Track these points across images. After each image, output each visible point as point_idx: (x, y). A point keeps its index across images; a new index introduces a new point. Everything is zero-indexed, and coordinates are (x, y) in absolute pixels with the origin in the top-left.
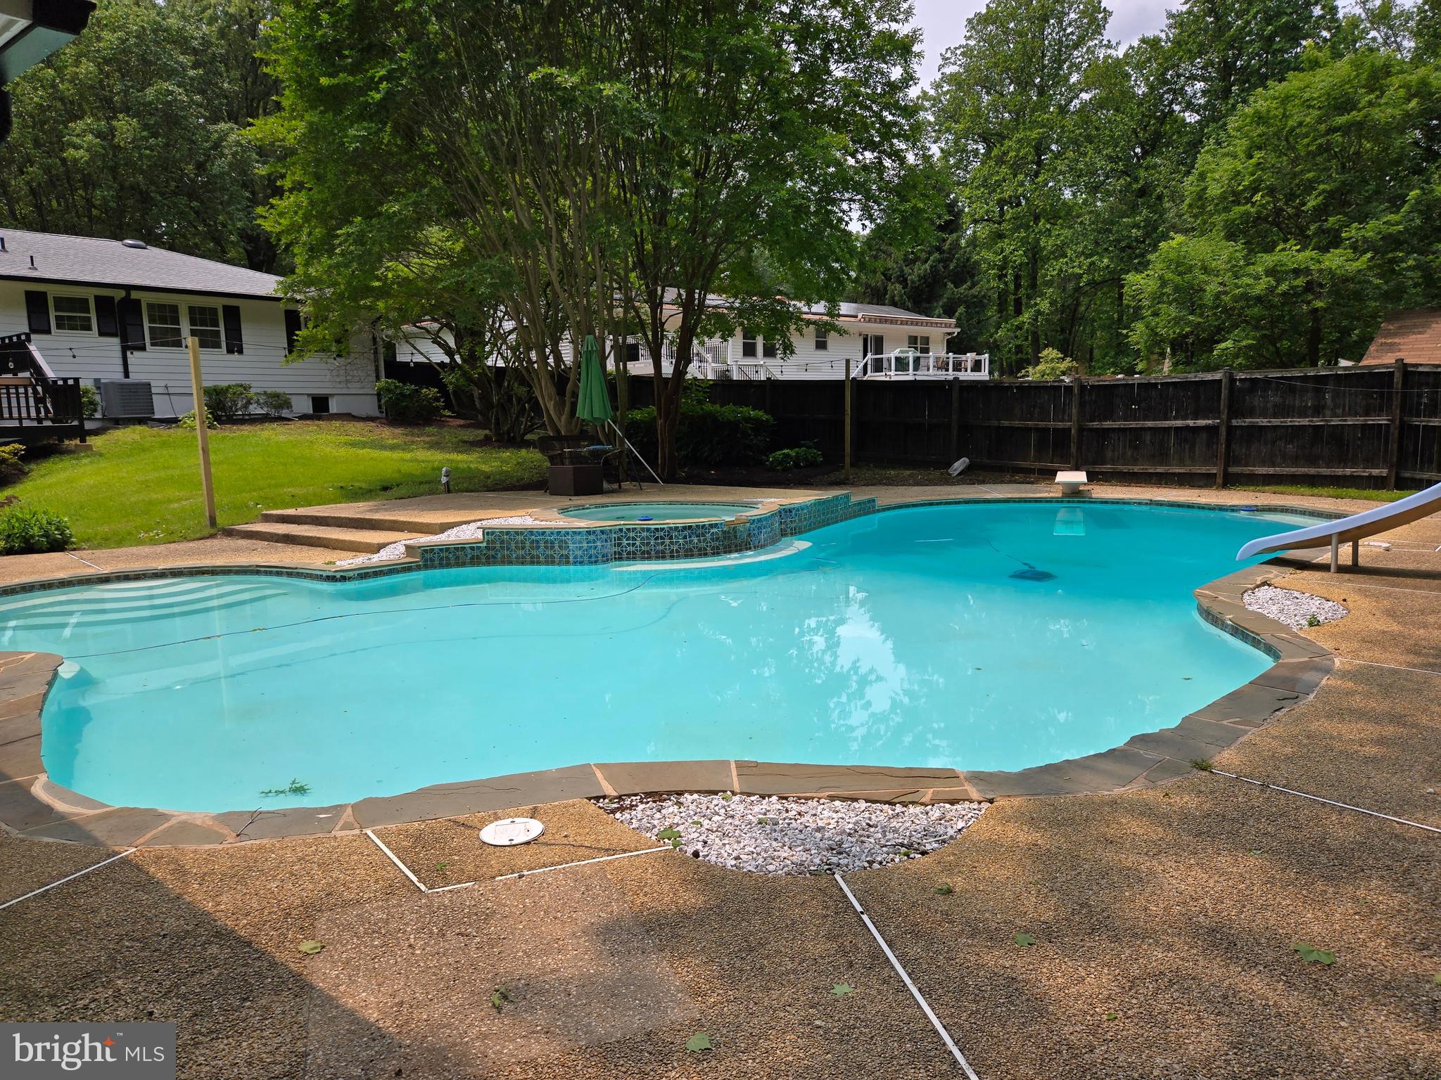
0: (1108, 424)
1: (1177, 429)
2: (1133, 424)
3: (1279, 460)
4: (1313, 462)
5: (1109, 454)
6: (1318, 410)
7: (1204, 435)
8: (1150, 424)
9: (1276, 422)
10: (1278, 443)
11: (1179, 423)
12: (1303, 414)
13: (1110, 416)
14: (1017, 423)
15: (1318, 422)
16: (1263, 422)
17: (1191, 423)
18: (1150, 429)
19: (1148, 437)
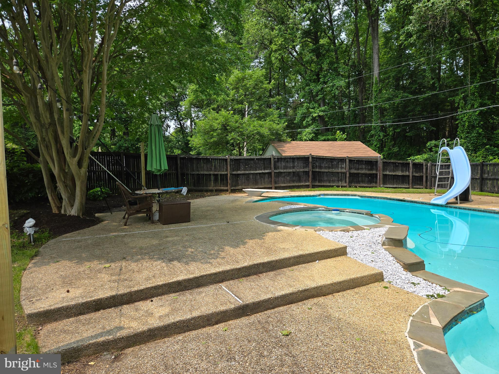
0: (239, 172)
1: (260, 173)
2: (247, 172)
3: (286, 182)
4: (293, 181)
5: (240, 182)
6: (293, 167)
7: (267, 175)
8: (252, 172)
9: (285, 171)
10: (286, 177)
11: (260, 172)
12: (290, 168)
13: (238, 169)
14: (206, 173)
15: (294, 170)
16: (282, 171)
17: (264, 171)
18: (252, 174)
19: (251, 176)
